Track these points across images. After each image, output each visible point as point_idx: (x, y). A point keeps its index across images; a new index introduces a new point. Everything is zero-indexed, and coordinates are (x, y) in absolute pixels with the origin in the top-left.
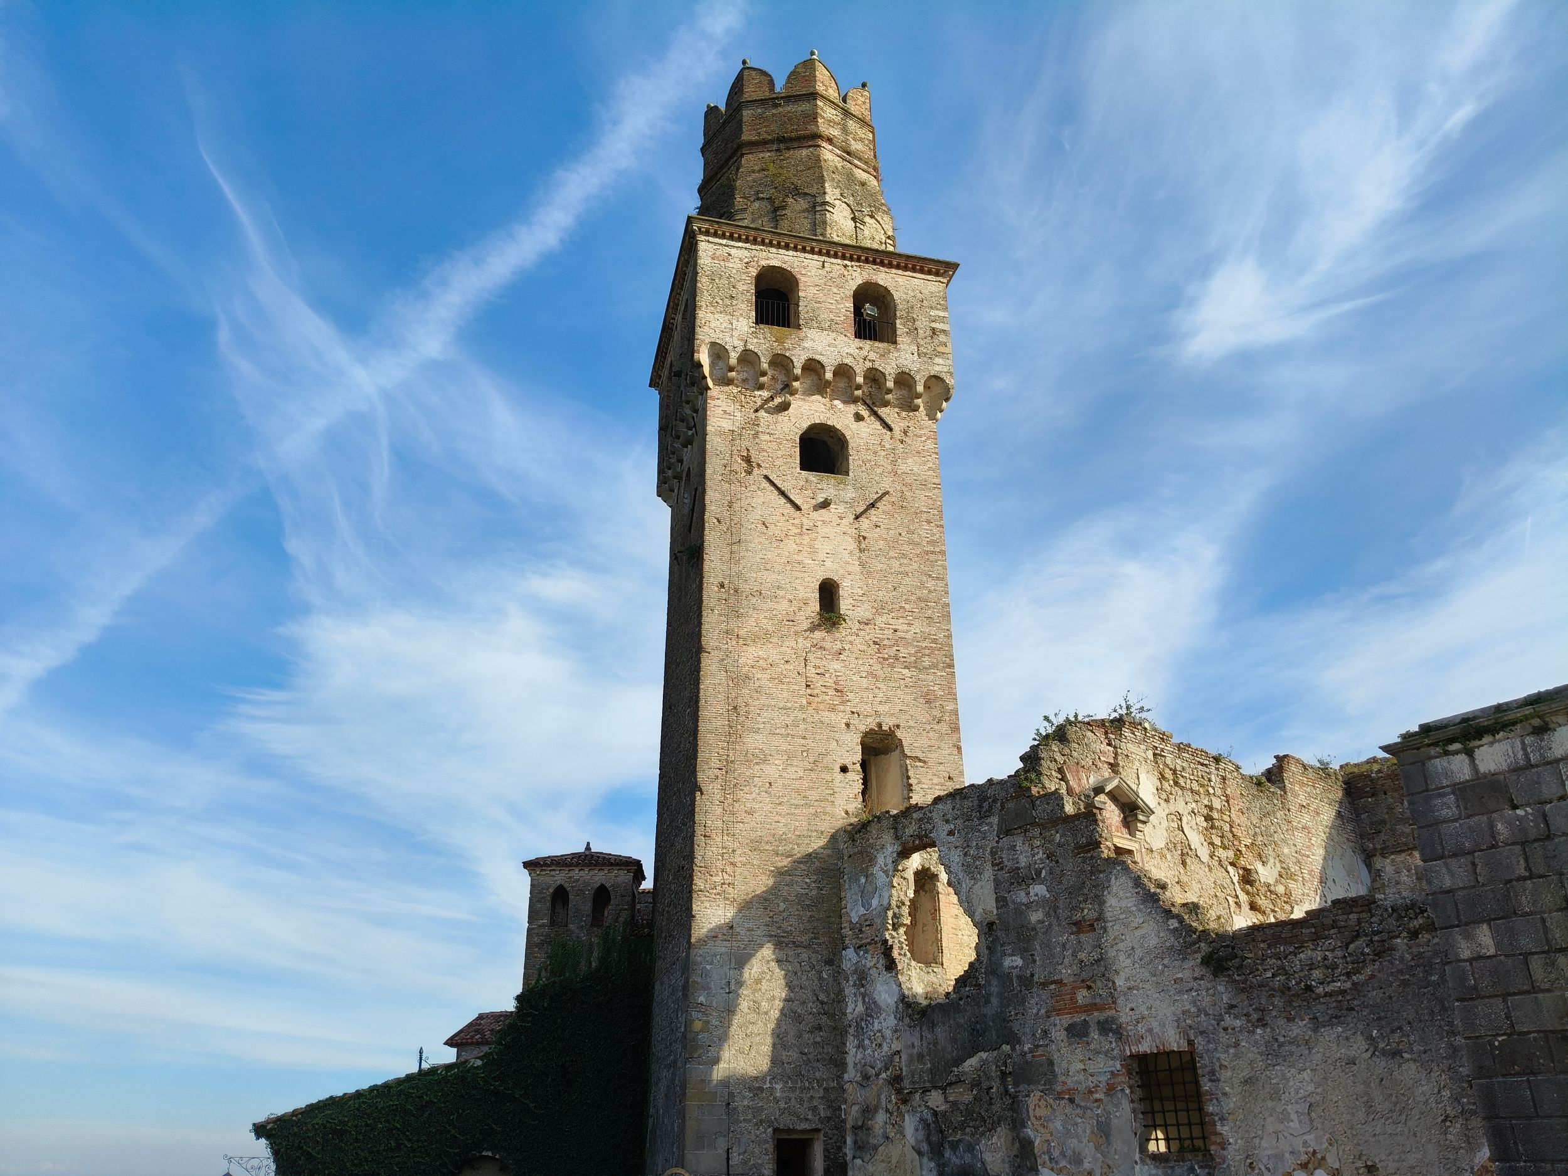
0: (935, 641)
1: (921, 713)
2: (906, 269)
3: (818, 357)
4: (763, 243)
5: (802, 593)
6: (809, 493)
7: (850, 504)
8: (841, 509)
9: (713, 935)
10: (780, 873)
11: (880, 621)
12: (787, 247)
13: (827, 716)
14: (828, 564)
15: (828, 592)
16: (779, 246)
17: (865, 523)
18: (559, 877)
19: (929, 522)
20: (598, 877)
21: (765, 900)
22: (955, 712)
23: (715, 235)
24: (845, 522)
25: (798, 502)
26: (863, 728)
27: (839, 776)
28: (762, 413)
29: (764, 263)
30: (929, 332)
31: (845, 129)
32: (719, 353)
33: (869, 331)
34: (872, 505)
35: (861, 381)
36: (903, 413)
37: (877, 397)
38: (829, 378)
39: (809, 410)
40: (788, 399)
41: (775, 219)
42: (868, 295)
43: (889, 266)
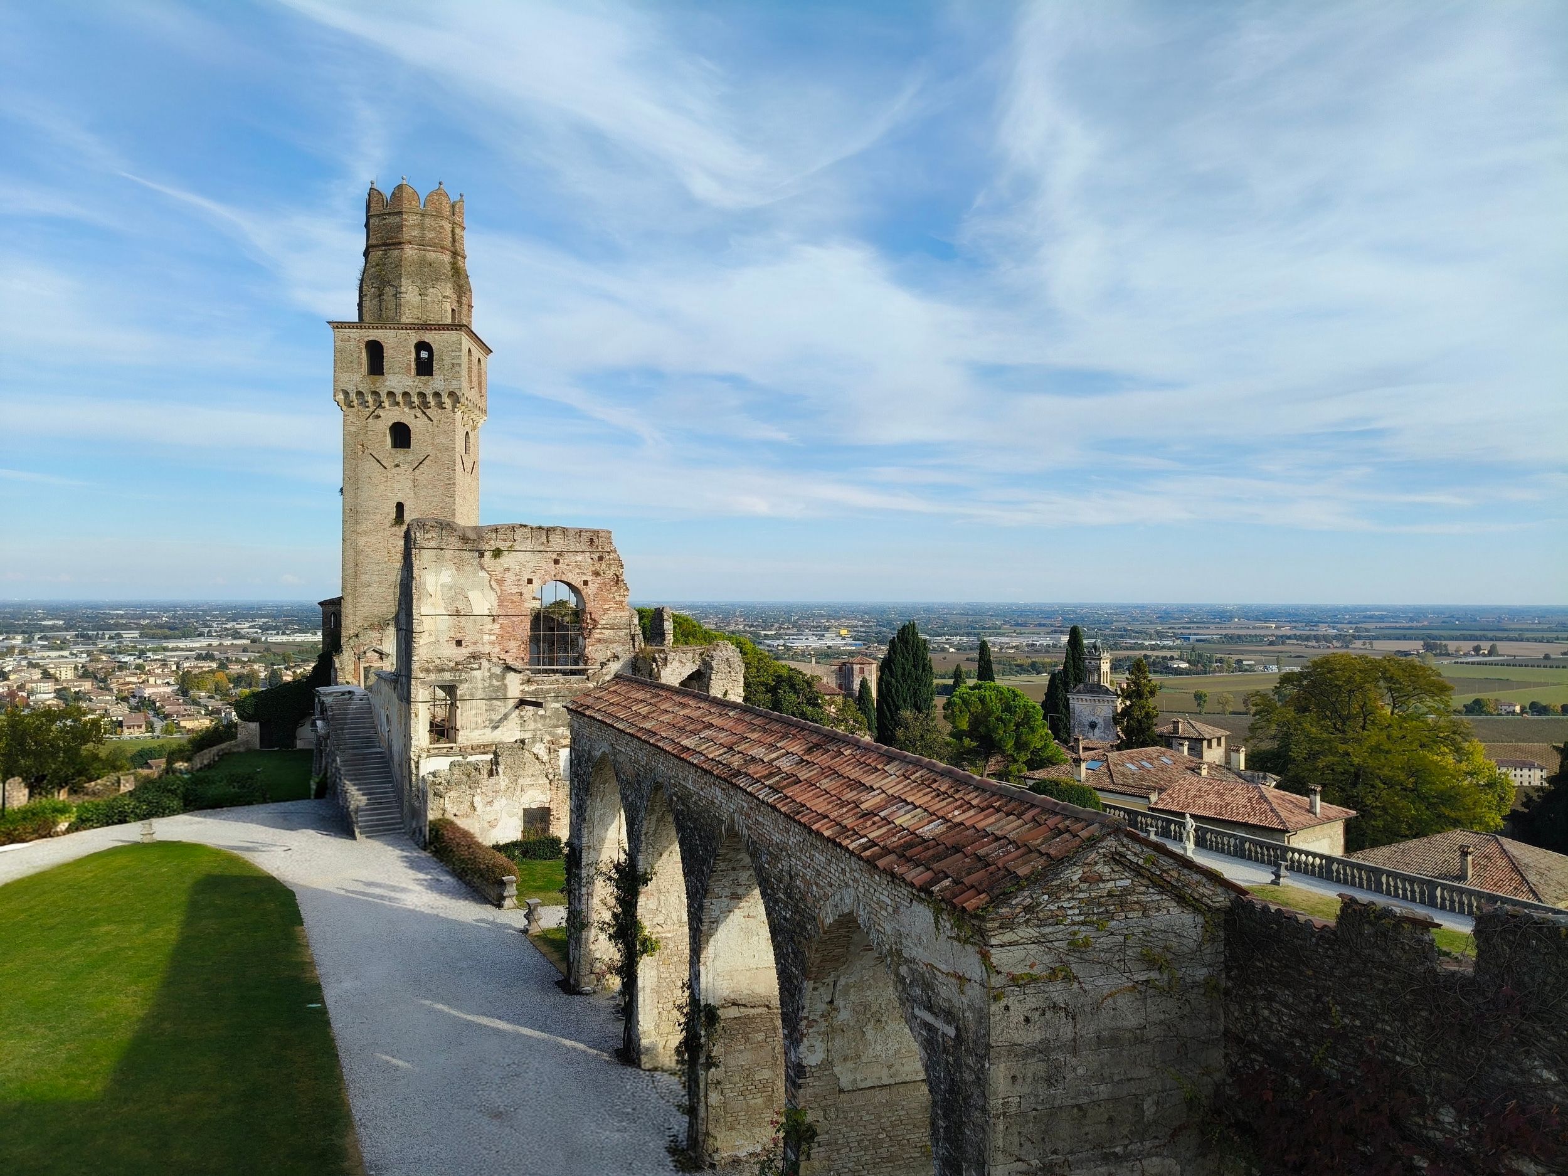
2: (440, 330)
3: (392, 390)
5: (386, 510)
6: (391, 460)
7: (410, 463)
8: (406, 466)
12: (377, 328)
13: (395, 565)
14: (399, 495)
15: (399, 508)
16: (373, 328)
17: (417, 472)
19: (448, 468)
23: (342, 327)
24: (408, 473)
25: (386, 464)
28: (370, 420)
29: (366, 339)
30: (449, 366)
31: (422, 227)
32: (346, 394)
33: (425, 368)
34: (421, 463)
35: (415, 399)
36: (439, 411)
37: (425, 404)
38: (400, 399)
39: (392, 415)
40: (380, 412)
41: (380, 301)
42: (422, 346)
43: (431, 329)
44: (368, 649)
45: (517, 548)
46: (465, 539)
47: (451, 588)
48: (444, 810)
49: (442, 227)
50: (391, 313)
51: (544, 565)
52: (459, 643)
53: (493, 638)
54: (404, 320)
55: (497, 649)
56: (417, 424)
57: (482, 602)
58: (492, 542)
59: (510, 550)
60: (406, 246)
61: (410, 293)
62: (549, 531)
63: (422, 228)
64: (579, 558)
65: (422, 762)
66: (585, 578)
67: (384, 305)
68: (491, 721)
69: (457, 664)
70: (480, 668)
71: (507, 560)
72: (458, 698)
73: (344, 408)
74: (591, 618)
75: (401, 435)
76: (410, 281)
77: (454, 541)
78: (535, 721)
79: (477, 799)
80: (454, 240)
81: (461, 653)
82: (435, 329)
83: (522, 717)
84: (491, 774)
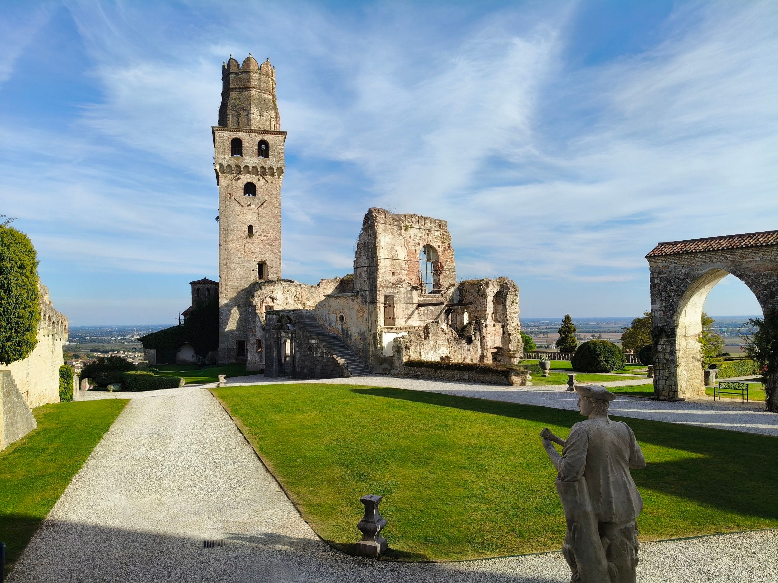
0: (277, 239)
1: (272, 256)
2: (273, 134)
3: (247, 165)
4: (232, 131)
5: (244, 229)
6: (246, 202)
7: (256, 204)
8: (254, 206)
9: (223, 306)
10: (238, 293)
11: (263, 235)
12: (239, 131)
13: (249, 258)
14: (250, 221)
15: (251, 228)
16: (237, 131)
17: (260, 209)
18: (198, 286)
19: (277, 208)
20: (207, 286)
21: (234, 298)
22: (280, 256)
23: (219, 130)
24: (255, 209)
25: (243, 205)
26: (258, 261)
27: (252, 272)
28: (234, 180)
29: (233, 137)
30: (279, 153)
31: (260, 80)
32: (221, 166)
33: (264, 154)
34: (262, 204)
35: (259, 170)
36: (272, 177)
37: (264, 173)
38: (251, 170)
39: (246, 178)
40: (240, 176)
41: (238, 118)
42: (262, 142)
43: (268, 134)
44: (267, 296)
45: (413, 226)
46: (395, 220)
47: (390, 245)
48: (409, 356)
49: (269, 81)
50: (245, 125)
51: (423, 235)
52: (393, 274)
53: (406, 272)
54: (252, 128)
55: (407, 278)
56: (260, 184)
57: (402, 254)
58: (404, 222)
59: (411, 227)
60: (252, 89)
61: (255, 115)
62: (425, 219)
64: (436, 234)
65: (383, 334)
66: (438, 244)
67: (240, 119)
68: (407, 314)
69: (393, 284)
70: (403, 287)
71: (411, 232)
72: (395, 302)
73: (220, 174)
74: (441, 265)
75: (250, 189)
76: (255, 108)
77: (390, 221)
78: (424, 316)
79: (422, 351)
80: (273, 89)
81: (394, 279)
82: (270, 134)
83: (419, 313)
84: (425, 339)
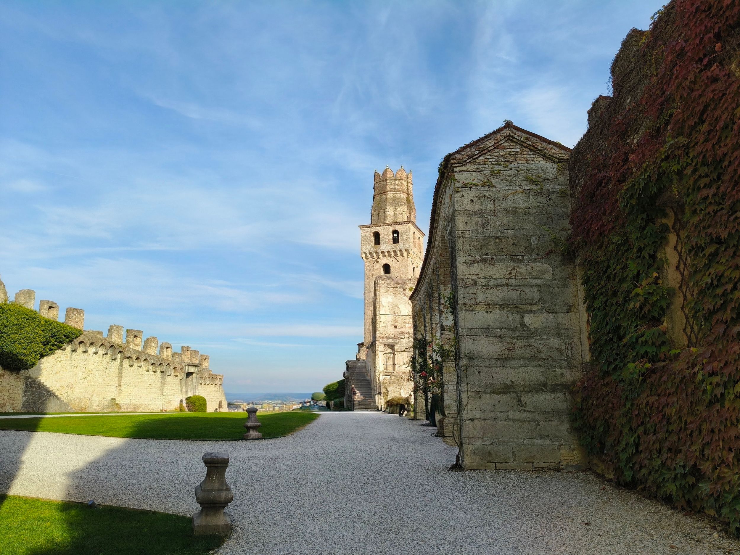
3: (383, 250)
12: (378, 226)
23: (364, 228)
28: (375, 264)
30: (405, 239)
32: (366, 254)
33: (396, 240)
35: (392, 254)
36: (402, 257)
37: (396, 255)
38: (386, 254)
39: (383, 261)
40: (379, 260)
42: (395, 232)
43: (398, 224)
47: (392, 304)
49: (402, 184)
50: (383, 220)
52: (396, 327)
53: (410, 325)
54: (388, 222)
57: (405, 310)
58: (409, 285)
60: (388, 193)
61: (390, 211)
63: (395, 185)
65: (381, 377)
67: (380, 217)
70: (404, 338)
72: (396, 350)
73: (365, 260)
75: (387, 269)
76: (390, 206)
79: (402, 391)
80: (408, 189)
81: (397, 331)
82: (400, 224)
